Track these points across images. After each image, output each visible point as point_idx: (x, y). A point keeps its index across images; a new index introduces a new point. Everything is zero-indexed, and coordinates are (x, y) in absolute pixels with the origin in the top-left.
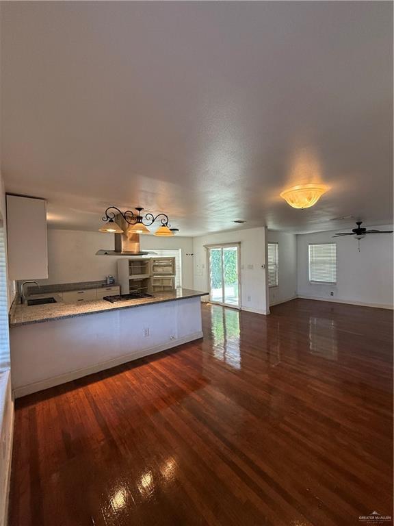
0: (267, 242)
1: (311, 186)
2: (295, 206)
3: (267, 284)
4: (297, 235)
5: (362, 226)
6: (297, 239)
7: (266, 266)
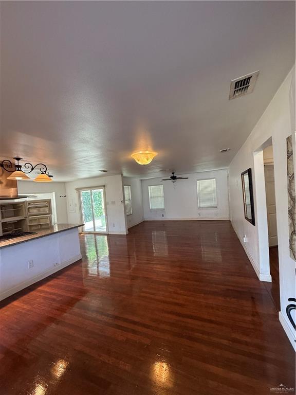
0: (124, 185)
1: (147, 152)
2: (140, 163)
3: (125, 214)
4: (141, 180)
5: (174, 175)
6: (141, 182)
7: (124, 201)
